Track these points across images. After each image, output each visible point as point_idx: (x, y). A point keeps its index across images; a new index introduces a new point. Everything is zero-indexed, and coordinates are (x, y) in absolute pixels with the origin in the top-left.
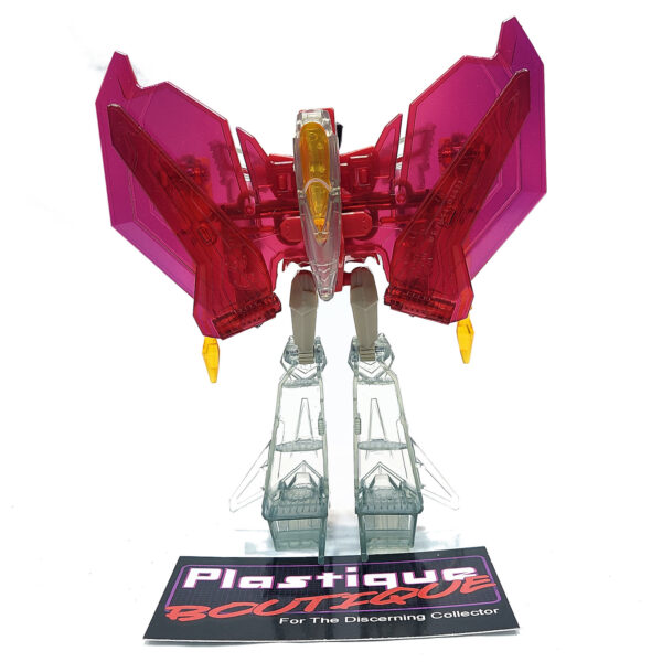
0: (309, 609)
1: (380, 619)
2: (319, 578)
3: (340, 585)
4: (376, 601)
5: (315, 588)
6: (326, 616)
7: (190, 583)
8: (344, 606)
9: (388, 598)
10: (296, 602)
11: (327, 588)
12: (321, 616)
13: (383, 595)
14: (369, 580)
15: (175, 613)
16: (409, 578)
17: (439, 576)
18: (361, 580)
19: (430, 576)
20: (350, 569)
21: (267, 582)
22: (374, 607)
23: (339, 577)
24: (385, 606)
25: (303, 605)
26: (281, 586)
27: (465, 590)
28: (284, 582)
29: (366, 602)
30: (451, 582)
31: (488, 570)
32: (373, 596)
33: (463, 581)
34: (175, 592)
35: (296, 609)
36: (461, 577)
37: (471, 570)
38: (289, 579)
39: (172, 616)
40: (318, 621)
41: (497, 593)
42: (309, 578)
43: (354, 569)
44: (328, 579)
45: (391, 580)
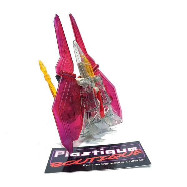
0: (91, 161)
1: (111, 163)
2: (93, 152)
3: (99, 154)
4: (109, 158)
5: (92, 155)
6: (96, 163)
7: (56, 156)
8: (101, 160)
9: (113, 157)
10: (87, 160)
11: (95, 155)
12: (95, 163)
13: (112, 156)
14: (107, 152)
15: (53, 165)
16: (118, 151)
17: (127, 150)
18: (105, 152)
19: (124, 150)
20: (101, 149)
21: (78, 154)
22: (109, 160)
23: (99, 152)
24: (112, 160)
25: (89, 160)
26: (82, 155)
27: (135, 154)
28: (83, 154)
29: (107, 159)
30: (131, 152)
31: (141, 148)
32: (109, 157)
33: (134, 151)
34: (52, 159)
35: (87, 162)
36: (133, 150)
37: (136, 148)
38: (84, 153)
39: (52, 166)
40: (94, 165)
41: (144, 154)
42: (90, 152)
43: (102, 149)
44: (95, 152)
45: (113, 152)
